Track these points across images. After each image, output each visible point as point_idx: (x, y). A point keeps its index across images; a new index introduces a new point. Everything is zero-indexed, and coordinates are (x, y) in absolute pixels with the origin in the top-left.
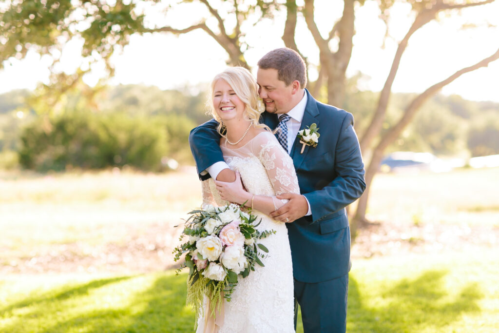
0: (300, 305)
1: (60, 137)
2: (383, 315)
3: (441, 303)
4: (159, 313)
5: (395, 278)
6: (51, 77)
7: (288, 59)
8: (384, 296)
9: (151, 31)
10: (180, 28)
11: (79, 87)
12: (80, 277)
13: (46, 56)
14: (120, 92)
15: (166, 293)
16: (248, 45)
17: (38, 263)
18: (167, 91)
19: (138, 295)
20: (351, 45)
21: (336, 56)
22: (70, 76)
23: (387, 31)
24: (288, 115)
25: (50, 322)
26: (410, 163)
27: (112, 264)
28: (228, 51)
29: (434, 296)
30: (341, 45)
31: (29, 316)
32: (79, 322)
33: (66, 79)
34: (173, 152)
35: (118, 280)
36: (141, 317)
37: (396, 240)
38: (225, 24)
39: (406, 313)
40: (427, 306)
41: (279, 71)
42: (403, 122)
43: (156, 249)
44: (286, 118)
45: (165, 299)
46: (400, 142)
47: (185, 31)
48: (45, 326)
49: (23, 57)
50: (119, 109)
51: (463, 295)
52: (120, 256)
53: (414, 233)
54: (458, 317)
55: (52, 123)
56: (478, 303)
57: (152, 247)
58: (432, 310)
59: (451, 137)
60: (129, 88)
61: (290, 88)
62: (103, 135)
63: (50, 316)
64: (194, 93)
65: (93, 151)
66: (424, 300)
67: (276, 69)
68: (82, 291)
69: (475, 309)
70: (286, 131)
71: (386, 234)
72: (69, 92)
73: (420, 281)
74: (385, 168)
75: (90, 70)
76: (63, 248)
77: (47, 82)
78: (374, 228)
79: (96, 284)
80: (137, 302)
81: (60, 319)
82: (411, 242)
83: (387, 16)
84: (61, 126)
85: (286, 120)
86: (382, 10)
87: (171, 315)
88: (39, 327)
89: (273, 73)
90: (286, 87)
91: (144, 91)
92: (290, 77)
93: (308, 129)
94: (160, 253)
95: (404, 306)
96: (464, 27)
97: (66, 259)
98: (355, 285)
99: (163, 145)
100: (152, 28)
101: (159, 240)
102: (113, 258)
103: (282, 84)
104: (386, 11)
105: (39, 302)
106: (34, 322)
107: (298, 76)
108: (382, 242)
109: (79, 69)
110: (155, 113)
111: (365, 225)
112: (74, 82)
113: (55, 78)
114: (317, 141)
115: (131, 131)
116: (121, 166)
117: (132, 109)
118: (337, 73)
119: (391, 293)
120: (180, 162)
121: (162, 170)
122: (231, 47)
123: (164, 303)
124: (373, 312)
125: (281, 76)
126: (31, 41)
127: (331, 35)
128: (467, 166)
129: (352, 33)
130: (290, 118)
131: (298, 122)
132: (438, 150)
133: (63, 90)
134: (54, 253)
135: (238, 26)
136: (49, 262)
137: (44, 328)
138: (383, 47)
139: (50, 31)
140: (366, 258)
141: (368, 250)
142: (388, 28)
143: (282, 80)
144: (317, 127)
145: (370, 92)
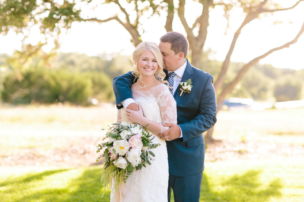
0: (173, 189)
1: (26, 83)
2: (222, 196)
3: (257, 190)
4: (86, 192)
5: (230, 174)
6: (22, 47)
7: (179, 38)
8: (223, 185)
9: (85, 20)
10: (103, 19)
11: (40, 53)
12: (38, 169)
13: (20, 34)
14: (64, 57)
15: (90, 180)
16: (144, 31)
17: (13, 160)
18: (92, 57)
19: (73, 180)
20: (206, 32)
21: (197, 39)
22: (35, 46)
23: (228, 25)
24: (174, 73)
25: (19, 195)
26: (239, 104)
27: (57, 161)
28: (131, 34)
29: (253, 186)
30: (200, 32)
31: (6, 192)
32: (37, 196)
33: (32, 48)
34: (95, 94)
35: (61, 171)
36: (75, 194)
37: (230, 151)
38: (130, 18)
39: (236, 195)
40: (249, 191)
41: (172, 44)
42: (236, 80)
43: (84, 153)
44: (173, 74)
45: (89, 183)
46: (234, 92)
47: (105, 21)
48: (16, 198)
49: (6, 34)
50: (63, 67)
51: (271, 186)
52: (62, 156)
53: (242, 147)
54: (268, 199)
55: (22, 74)
56: (280, 190)
57: (82, 152)
58: (252, 194)
59: (264, 90)
60: (69, 54)
61: (178, 56)
62: (52, 83)
63: (19, 192)
64: (109, 59)
65: (46, 93)
66: (247, 188)
67: (170, 43)
68: (39, 177)
69: (278, 194)
70: (173, 83)
71: (224, 147)
72: (34, 56)
73: (245, 176)
74: (225, 107)
75: (46, 43)
76: (27, 151)
77: (20, 50)
78: (217, 143)
79: (48, 173)
80: (73, 185)
81: (25, 194)
82: (240, 152)
83: (228, 15)
84: (27, 76)
85: (173, 75)
86: (225, 12)
87: (93, 193)
88: (12, 198)
89: (168, 45)
90: (175, 55)
91: (79, 56)
92: (178, 49)
93: (186, 82)
94: (87, 155)
95: (235, 192)
96: (275, 23)
97: (29, 158)
98: (206, 178)
99: (89, 90)
100: (85, 18)
101: (86, 147)
102: (58, 157)
103: (173, 52)
104: (228, 12)
105: (12, 183)
106: (9, 195)
107: (183, 49)
108: (221, 152)
109: (40, 42)
110: (84, 70)
111: (212, 141)
112: (37, 50)
113: (25, 47)
114: (191, 90)
115: (70, 80)
116: (63, 102)
117: (71, 68)
118: (197, 49)
119: (227, 183)
120: (99, 100)
121: (88, 105)
122: (133, 31)
123: (89, 186)
124: (216, 194)
125: (173, 48)
126: (11, 24)
127: (194, 26)
128: (274, 108)
129: (208, 25)
130: (176, 75)
131: (180, 78)
132: (256, 97)
133: (30, 55)
134: (22, 154)
135: (138, 19)
136: (18, 159)
137: (15, 199)
138: (225, 34)
139: (23, 18)
140: (212, 161)
141: (214, 156)
142: (228, 22)
143: (173, 50)
144: (191, 82)
145: (216, 61)
